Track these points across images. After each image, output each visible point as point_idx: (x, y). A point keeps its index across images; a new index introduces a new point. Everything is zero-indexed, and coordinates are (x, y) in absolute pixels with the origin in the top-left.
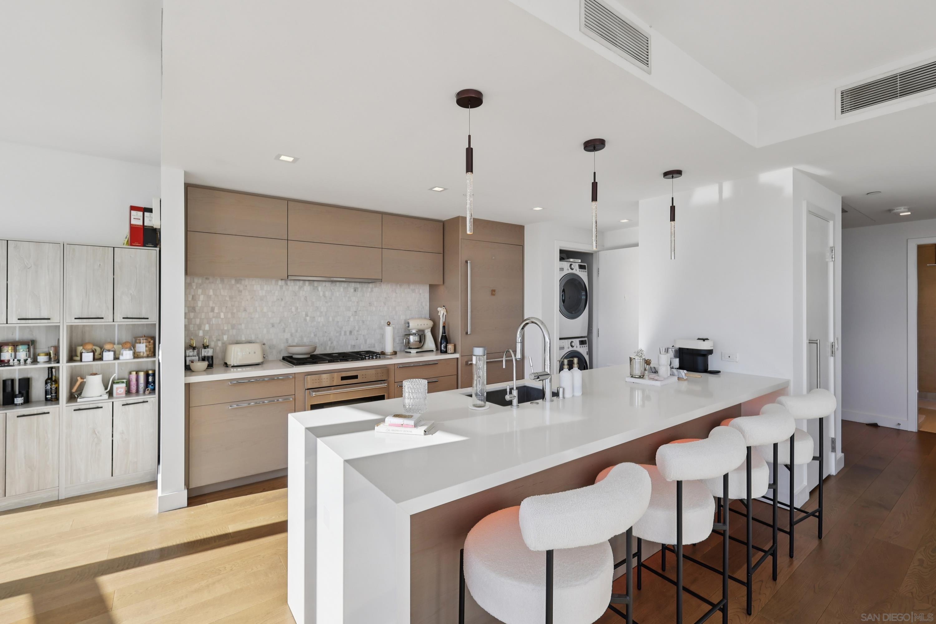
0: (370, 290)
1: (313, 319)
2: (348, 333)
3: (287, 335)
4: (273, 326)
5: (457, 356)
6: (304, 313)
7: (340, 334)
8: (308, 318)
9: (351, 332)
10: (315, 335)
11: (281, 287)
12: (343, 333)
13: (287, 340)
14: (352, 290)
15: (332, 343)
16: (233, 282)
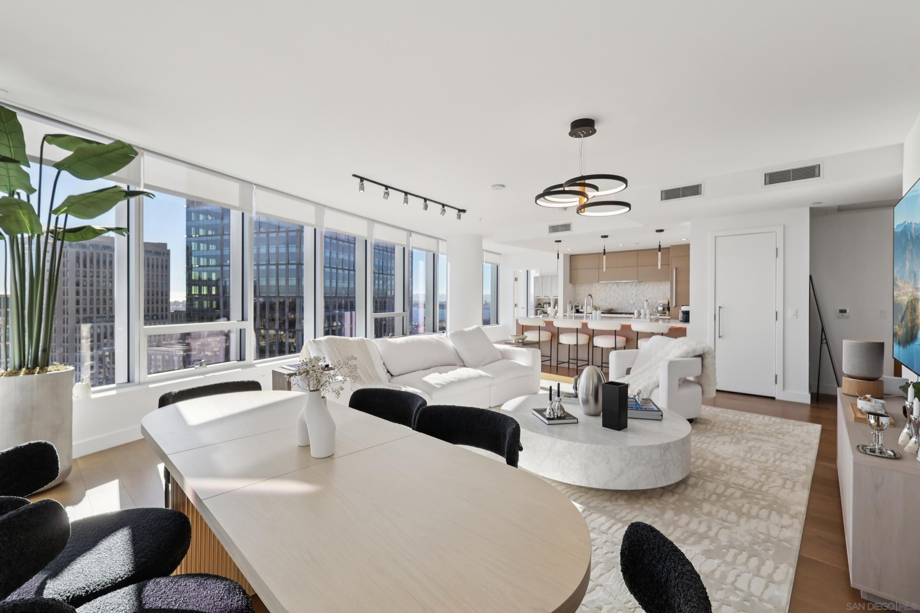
0: (643, 285)
1: (617, 298)
2: (632, 305)
3: (607, 304)
4: (602, 300)
5: (669, 317)
6: (614, 296)
7: (629, 305)
8: (615, 298)
9: (634, 304)
10: (618, 305)
11: (605, 286)
12: (630, 305)
13: (607, 306)
14: (634, 285)
15: (625, 308)
16: (590, 284)
